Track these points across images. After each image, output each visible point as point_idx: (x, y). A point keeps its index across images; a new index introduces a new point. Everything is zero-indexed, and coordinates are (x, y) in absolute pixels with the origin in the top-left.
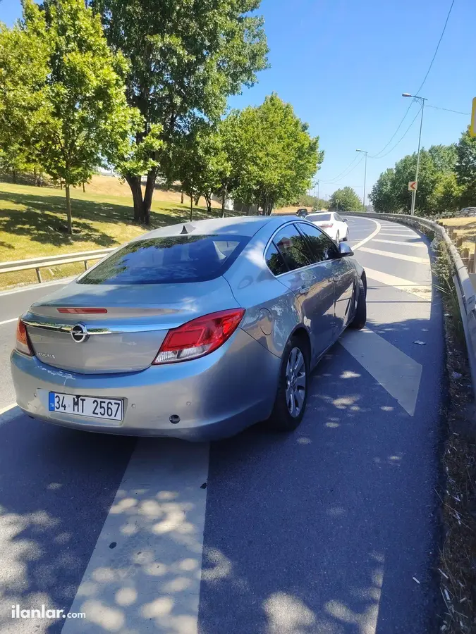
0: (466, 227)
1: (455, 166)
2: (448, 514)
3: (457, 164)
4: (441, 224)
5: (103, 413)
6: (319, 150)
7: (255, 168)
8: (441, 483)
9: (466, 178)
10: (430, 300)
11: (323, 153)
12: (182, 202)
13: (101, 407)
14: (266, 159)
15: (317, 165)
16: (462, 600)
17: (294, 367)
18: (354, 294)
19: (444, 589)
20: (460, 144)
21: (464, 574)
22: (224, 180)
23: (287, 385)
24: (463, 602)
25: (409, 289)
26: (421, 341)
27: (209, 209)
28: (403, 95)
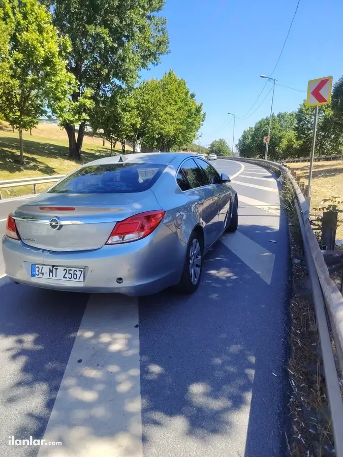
0: (302, 169)
1: (295, 127)
2: (293, 340)
3: (297, 126)
4: (285, 166)
5: (70, 277)
6: (202, 113)
7: (158, 122)
8: (288, 322)
9: (302, 135)
10: (279, 215)
11: (205, 114)
12: (104, 145)
13: (69, 273)
14: (165, 116)
15: (201, 122)
16: (302, 385)
17: (194, 251)
18: (230, 208)
19: (291, 379)
20: (298, 112)
21: (303, 372)
22: (135, 130)
23: (190, 263)
24: (302, 387)
25: (266, 208)
26: (273, 240)
27: (124, 151)
28: (261, 77)
